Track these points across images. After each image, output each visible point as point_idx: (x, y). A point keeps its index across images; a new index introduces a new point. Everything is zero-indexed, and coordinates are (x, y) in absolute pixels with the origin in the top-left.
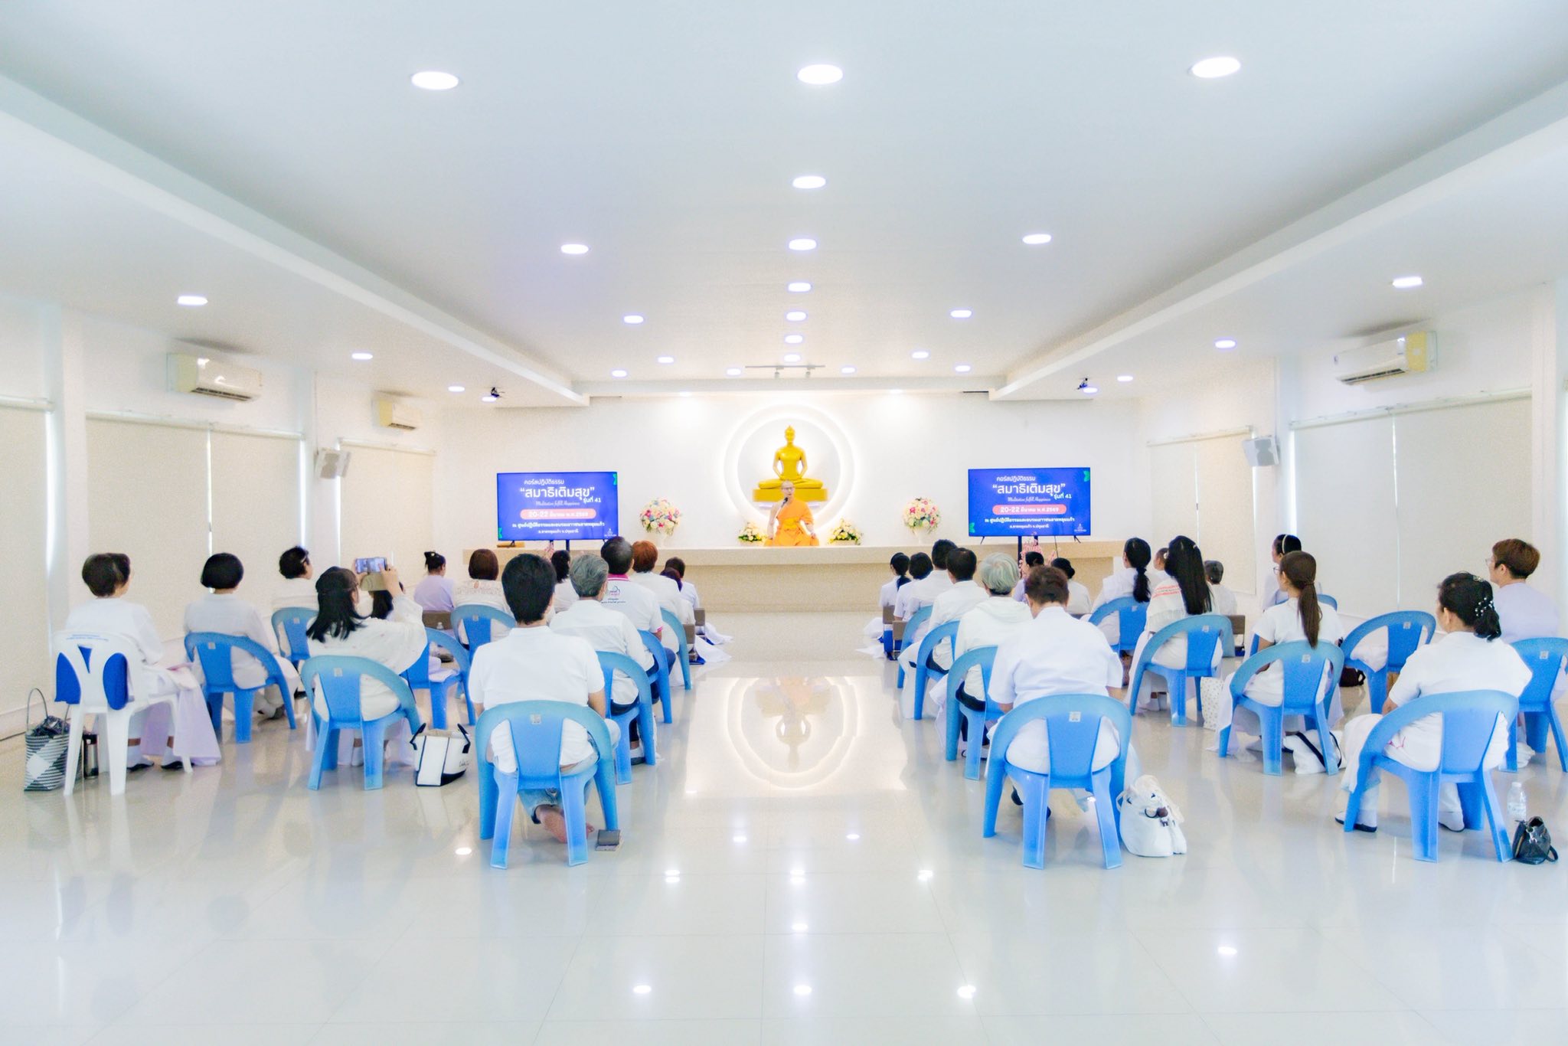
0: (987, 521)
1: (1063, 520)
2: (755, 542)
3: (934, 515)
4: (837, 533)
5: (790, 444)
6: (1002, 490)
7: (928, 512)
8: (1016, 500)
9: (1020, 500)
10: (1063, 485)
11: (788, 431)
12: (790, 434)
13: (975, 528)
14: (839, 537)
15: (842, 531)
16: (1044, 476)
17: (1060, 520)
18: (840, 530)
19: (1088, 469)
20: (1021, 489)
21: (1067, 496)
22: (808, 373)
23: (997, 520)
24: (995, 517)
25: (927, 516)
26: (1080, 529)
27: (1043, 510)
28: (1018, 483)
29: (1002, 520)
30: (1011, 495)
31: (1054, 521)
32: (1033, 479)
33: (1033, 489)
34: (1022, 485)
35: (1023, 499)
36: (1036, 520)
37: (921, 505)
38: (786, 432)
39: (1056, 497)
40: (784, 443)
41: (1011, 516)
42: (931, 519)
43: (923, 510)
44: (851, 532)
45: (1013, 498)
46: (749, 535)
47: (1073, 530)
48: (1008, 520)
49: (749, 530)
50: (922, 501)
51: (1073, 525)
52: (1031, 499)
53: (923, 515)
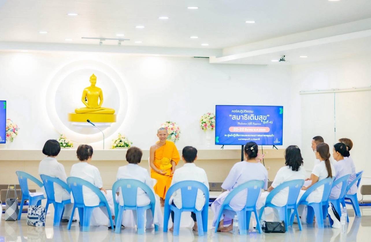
0: (226, 135)
1: (268, 136)
2: (66, 147)
3: (178, 132)
4: (117, 142)
5: (93, 86)
6: (234, 117)
7: (175, 130)
8: (242, 124)
9: (244, 124)
10: (268, 116)
11: (93, 78)
12: (93, 79)
13: (219, 140)
14: (119, 145)
15: (121, 141)
16: (258, 110)
17: (266, 135)
18: (119, 141)
19: (282, 107)
20: (245, 117)
21: (270, 122)
22: (120, 43)
23: (231, 135)
24: (230, 133)
25: (174, 133)
26: (277, 141)
27: (257, 130)
28: (243, 114)
29: (234, 136)
30: (239, 121)
31: (263, 137)
32: (251, 112)
33: (252, 118)
34: (246, 115)
35: (246, 123)
36: (253, 136)
37: (171, 126)
38: (91, 78)
39: (264, 123)
40: (89, 84)
41: (239, 133)
42: (177, 135)
43: (172, 129)
44: (126, 142)
45: (241, 123)
46: (63, 142)
47: (273, 142)
48: (237, 135)
49: (63, 140)
50: (171, 123)
51: (273, 139)
52: (250, 124)
53: (172, 132)
